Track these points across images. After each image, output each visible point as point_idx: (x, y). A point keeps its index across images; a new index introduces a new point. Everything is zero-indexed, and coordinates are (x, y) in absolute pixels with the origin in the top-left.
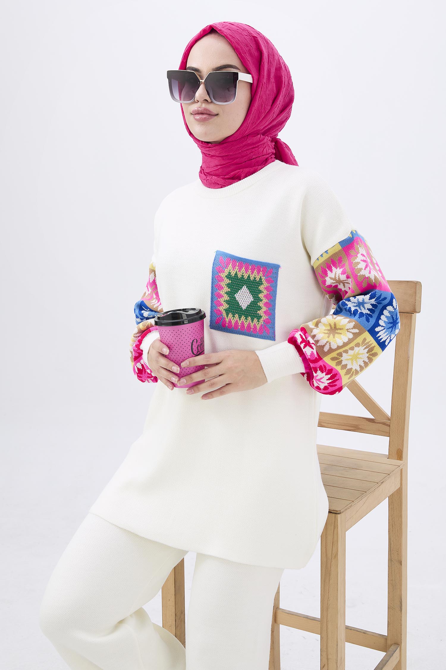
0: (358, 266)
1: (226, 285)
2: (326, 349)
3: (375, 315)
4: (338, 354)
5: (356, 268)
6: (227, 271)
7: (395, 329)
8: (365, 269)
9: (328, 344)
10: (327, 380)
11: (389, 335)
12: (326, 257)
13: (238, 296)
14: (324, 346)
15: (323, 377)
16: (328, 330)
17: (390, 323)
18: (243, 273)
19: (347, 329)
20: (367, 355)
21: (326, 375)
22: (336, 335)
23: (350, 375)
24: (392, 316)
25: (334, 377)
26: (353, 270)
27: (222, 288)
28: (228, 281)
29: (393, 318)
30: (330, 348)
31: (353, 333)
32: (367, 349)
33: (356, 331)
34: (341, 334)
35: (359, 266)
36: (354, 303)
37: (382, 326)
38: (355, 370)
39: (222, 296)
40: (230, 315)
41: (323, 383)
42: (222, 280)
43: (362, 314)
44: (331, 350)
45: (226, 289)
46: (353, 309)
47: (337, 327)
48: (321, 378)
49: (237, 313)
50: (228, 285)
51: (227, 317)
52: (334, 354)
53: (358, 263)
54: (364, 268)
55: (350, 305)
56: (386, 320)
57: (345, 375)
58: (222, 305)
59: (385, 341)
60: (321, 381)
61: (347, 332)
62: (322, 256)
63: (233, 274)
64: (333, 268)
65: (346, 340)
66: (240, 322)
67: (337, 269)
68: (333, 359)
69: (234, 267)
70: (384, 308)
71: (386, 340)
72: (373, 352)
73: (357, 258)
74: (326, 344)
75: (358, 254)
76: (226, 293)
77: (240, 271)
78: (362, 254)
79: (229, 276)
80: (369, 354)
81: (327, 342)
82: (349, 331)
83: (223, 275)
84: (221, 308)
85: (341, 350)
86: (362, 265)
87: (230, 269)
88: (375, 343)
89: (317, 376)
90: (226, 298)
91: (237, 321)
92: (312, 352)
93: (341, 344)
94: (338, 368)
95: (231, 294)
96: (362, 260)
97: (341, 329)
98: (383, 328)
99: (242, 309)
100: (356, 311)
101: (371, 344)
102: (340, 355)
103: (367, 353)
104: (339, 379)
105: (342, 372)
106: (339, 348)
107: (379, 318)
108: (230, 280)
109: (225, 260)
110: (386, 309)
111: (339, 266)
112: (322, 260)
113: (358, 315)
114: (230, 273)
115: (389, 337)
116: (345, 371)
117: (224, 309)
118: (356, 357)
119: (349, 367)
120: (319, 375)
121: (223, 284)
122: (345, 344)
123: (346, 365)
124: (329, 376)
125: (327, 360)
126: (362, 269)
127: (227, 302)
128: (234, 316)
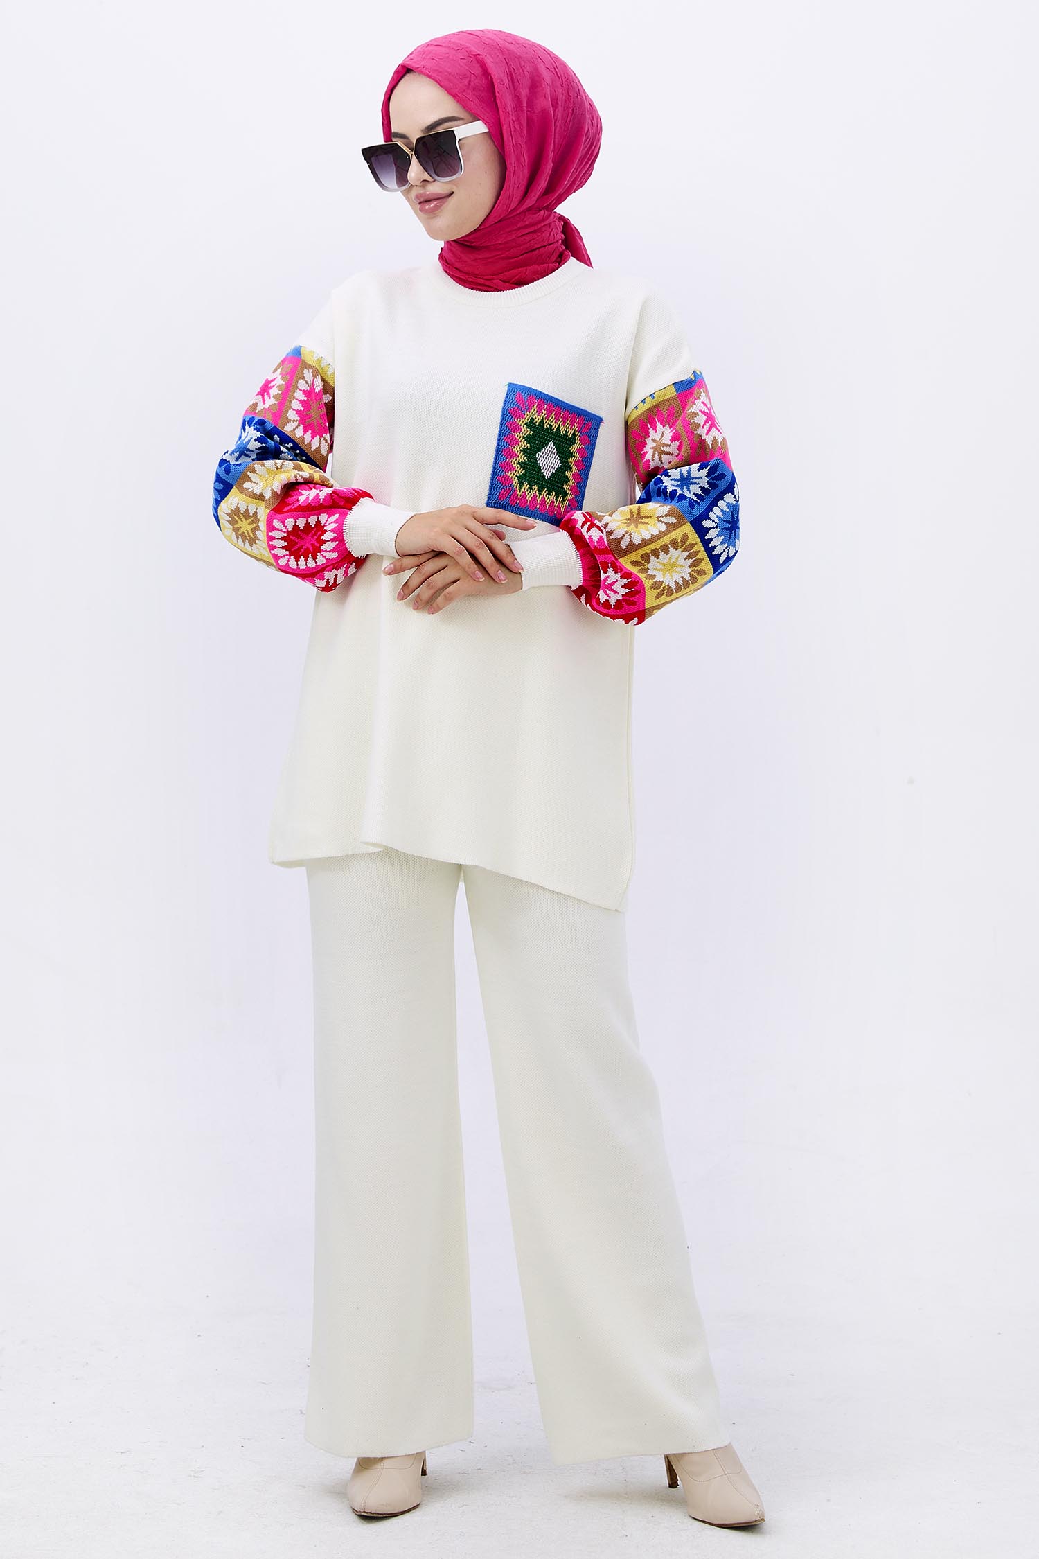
0: (695, 419)
1: (523, 437)
2: (624, 544)
3: (704, 505)
4: (642, 556)
5: (692, 422)
6: (528, 416)
7: (735, 535)
8: (703, 426)
9: (627, 535)
10: (622, 587)
11: (726, 545)
12: (650, 403)
13: (540, 458)
14: (622, 538)
15: (617, 581)
17: (727, 522)
18: (550, 421)
19: (658, 517)
20: (690, 570)
21: (621, 577)
22: (640, 525)
23: (659, 591)
24: (732, 512)
25: (635, 587)
27: (518, 442)
28: (527, 432)
29: (733, 515)
30: (631, 542)
31: (666, 524)
32: (690, 561)
33: (673, 520)
34: (648, 523)
36: (675, 480)
37: (713, 521)
38: (668, 586)
39: (516, 455)
40: (526, 486)
41: (615, 592)
42: (518, 429)
43: (682, 497)
44: (632, 547)
45: (524, 444)
46: (669, 490)
47: (642, 514)
48: (614, 583)
49: (536, 483)
50: (528, 439)
51: (521, 488)
52: (636, 555)
53: (695, 414)
56: (720, 515)
57: (651, 588)
58: (514, 469)
59: (719, 555)
60: (613, 587)
61: (657, 522)
62: (644, 403)
63: (537, 421)
64: (659, 425)
65: (656, 532)
66: (539, 499)
67: (663, 426)
68: (634, 563)
69: (539, 411)
70: (720, 497)
71: (722, 553)
72: (699, 568)
74: (624, 535)
75: (697, 402)
76: (524, 451)
77: (545, 418)
78: (702, 402)
79: (530, 425)
80: (692, 569)
81: (626, 532)
82: (659, 520)
83: (522, 422)
84: (513, 474)
85: (648, 549)
86: (701, 419)
87: (533, 414)
88: (703, 554)
89: (606, 579)
90: (522, 458)
91: (535, 497)
92: (601, 537)
93: (648, 537)
94: (642, 576)
95: (531, 453)
96: (700, 410)
97: (648, 517)
98: (715, 525)
99: (544, 477)
100: (674, 492)
101: (697, 553)
102: (646, 558)
103: (690, 567)
104: (640, 592)
105: (648, 584)
106: (645, 543)
107: (710, 509)
108: (531, 430)
109: (526, 397)
110: (722, 499)
111: (668, 422)
112: (643, 408)
113: (675, 499)
114: (532, 419)
115: (727, 551)
116: (652, 582)
117: (516, 476)
118: (670, 567)
119: (657, 579)
120: (610, 576)
121: (519, 436)
122: (654, 539)
123: (655, 575)
124: (626, 581)
125: (625, 562)
127: (522, 465)
128: (531, 488)
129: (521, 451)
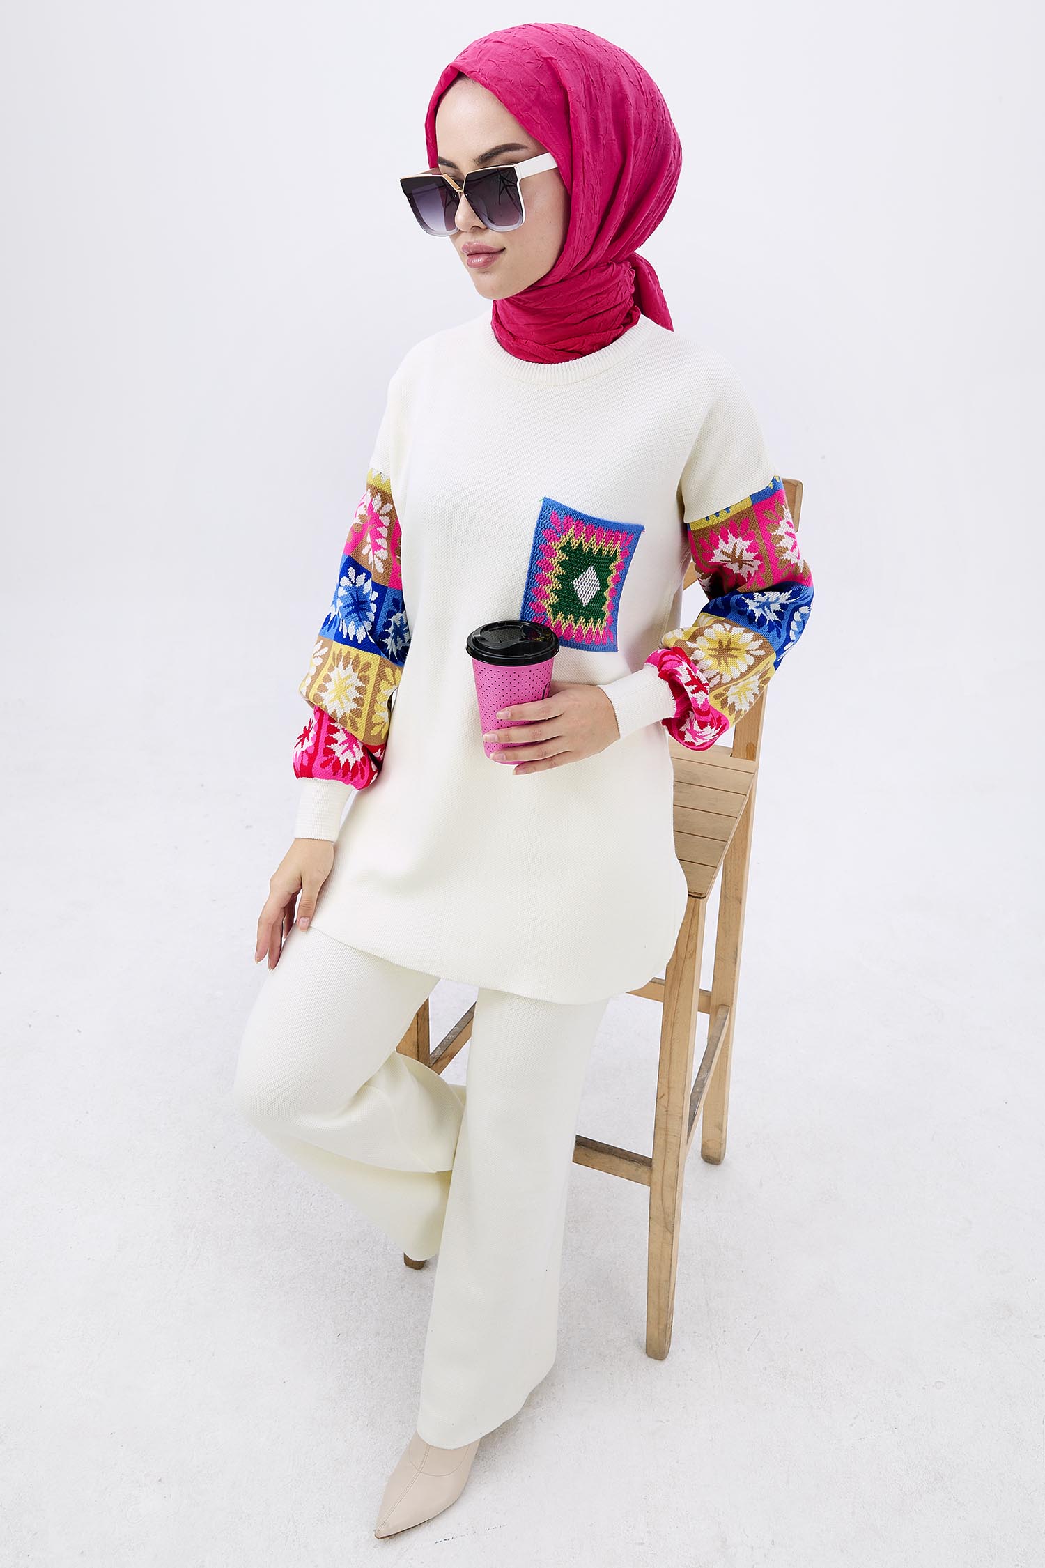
0: (781, 543)
1: (558, 563)
5: (777, 545)
6: (564, 540)
8: (792, 551)
9: (718, 677)
13: (578, 584)
16: (716, 650)
18: (592, 544)
19: (748, 650)
20: (759, 683)
22: (729, 660)
26: (771, 547)
27: (552, 568)
28: (563, 557)
30: (720, 682)
31: (755, 657)
33: (762, 653)
34: (736, 657)
35: (783, 544)
39: (550, 582)
40: (560, 616)
42: (553, 554)
45: (559, 570)
46: (758, 614)
47: (732, 646)
49: (572, 612)
50: (563, 564)
51: (554, 617)
53: (781, 538)
54: (790, 548)
55: (751, 605)
58: (547, 597)
61: (746, 655)
62: (718, 516)
63: (575, 545)
64: (730, 536)
65: (744, 668)
66: (575, 628)
67: (736, 538)
69: (577, 534)
73: (779, 528)
74: (715, 676)
75: (781, 520)
76: (558, 577)
77: (587, 541)
78: (788, 523)
79: (566, 549)
81: (718, 673)
82: (749, 654)
83: (556, 546)
84: (545, 602)
86: (788, 543)
87: (570, 537)
90: (557, 585)
91: (570, 626)
93: (737, 675)
95: (567, 580)
96: (787, 533)
97: (737, 650)
99: (581, 604)
108: (567, 556)
109: (561, 517)
110: (798, 610)
111: (741, 535)
112: (716, 521)
113: (766, 626)
114: (569, 543)
117: (550, 604)
121: (554, 561)
122: (742, 676)
123: (734, 703)
126: (787, 548)
127: (557, 592)
128: (566, 618)
129: (556, 577)
